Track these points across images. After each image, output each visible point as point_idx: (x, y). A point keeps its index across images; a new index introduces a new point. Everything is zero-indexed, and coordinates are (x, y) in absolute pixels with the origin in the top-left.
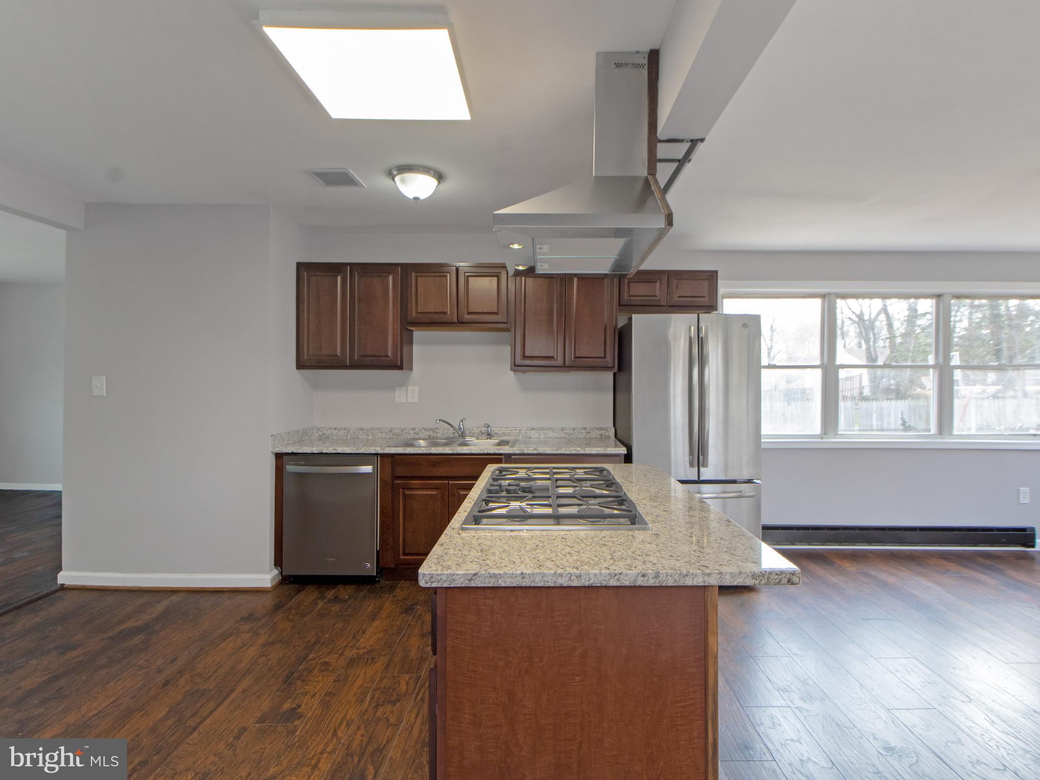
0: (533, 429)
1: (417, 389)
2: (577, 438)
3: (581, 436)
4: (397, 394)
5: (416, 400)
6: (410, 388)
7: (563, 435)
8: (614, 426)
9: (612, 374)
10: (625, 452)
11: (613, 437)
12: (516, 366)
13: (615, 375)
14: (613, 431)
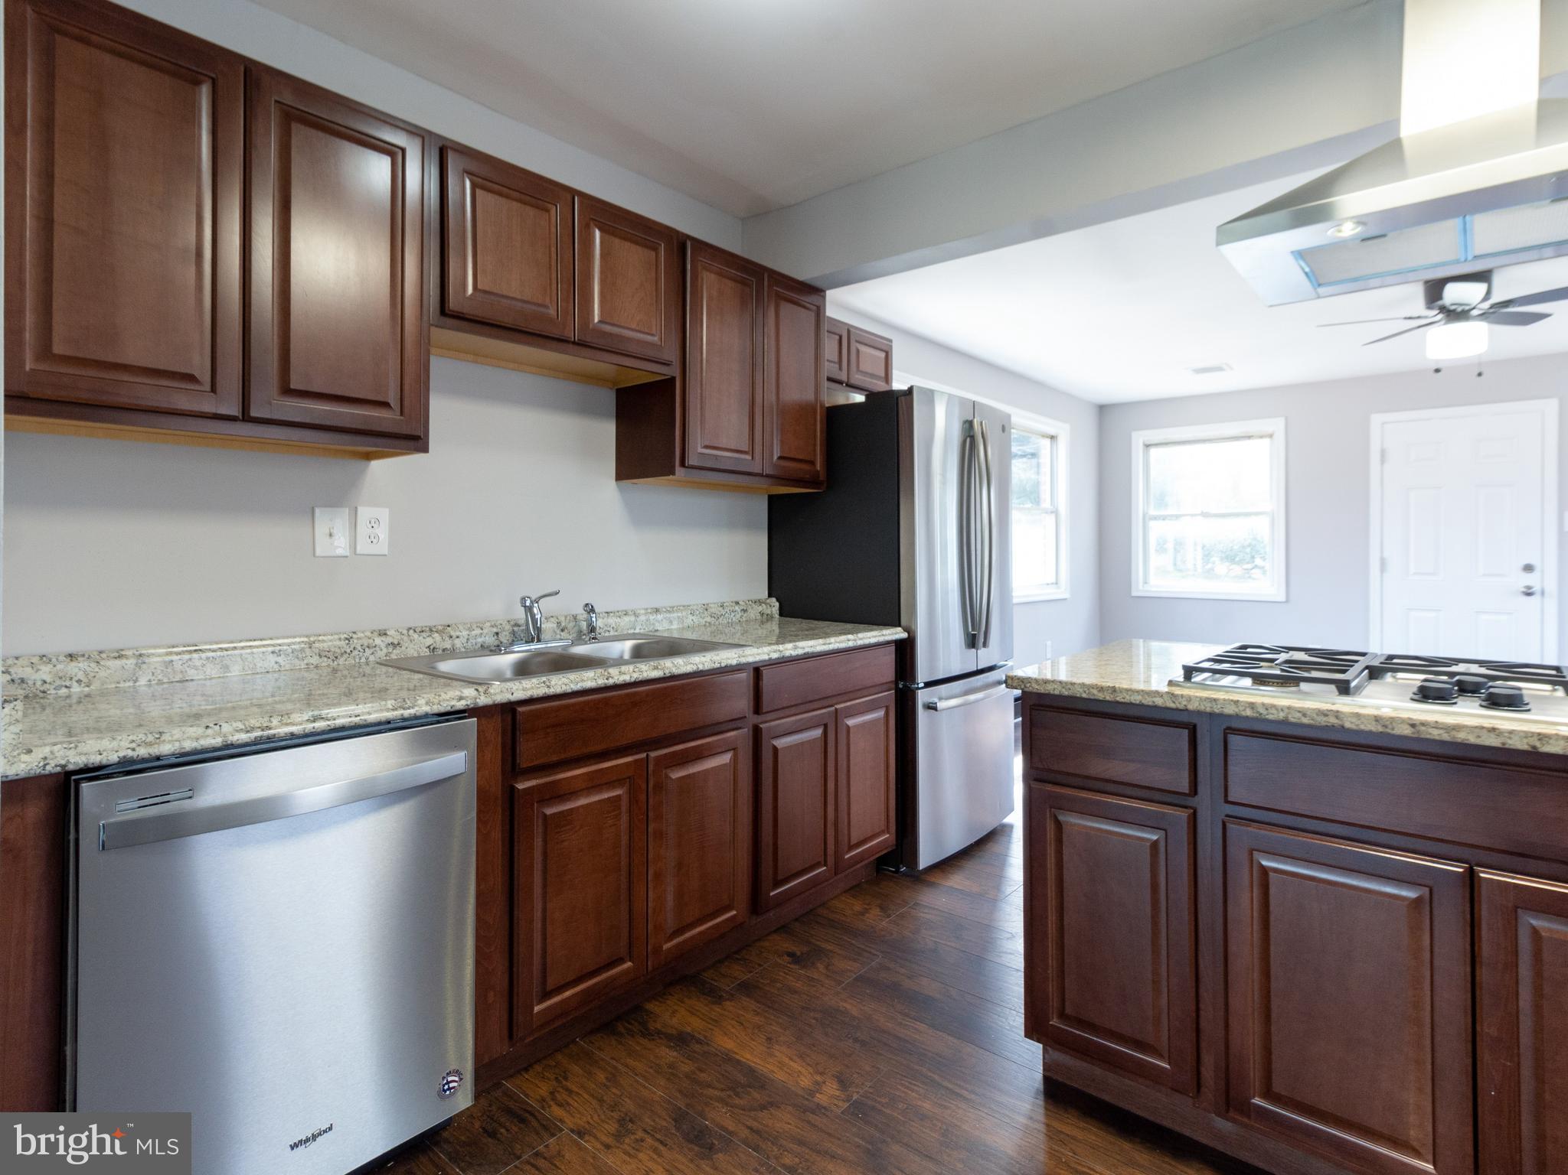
0: (657, 611)
1: (384, 514)
2: (728, 623)
3: (734, 620)
4: (321, 529)
5: (382, 548)
6: (365, 513)
7: (709, 619)
8: (770, 595)
9: (767, 496)
10: (905, 635)
11: (777, 616)
12: (687, 467)
13: (773, 500)
14: (777, 604)
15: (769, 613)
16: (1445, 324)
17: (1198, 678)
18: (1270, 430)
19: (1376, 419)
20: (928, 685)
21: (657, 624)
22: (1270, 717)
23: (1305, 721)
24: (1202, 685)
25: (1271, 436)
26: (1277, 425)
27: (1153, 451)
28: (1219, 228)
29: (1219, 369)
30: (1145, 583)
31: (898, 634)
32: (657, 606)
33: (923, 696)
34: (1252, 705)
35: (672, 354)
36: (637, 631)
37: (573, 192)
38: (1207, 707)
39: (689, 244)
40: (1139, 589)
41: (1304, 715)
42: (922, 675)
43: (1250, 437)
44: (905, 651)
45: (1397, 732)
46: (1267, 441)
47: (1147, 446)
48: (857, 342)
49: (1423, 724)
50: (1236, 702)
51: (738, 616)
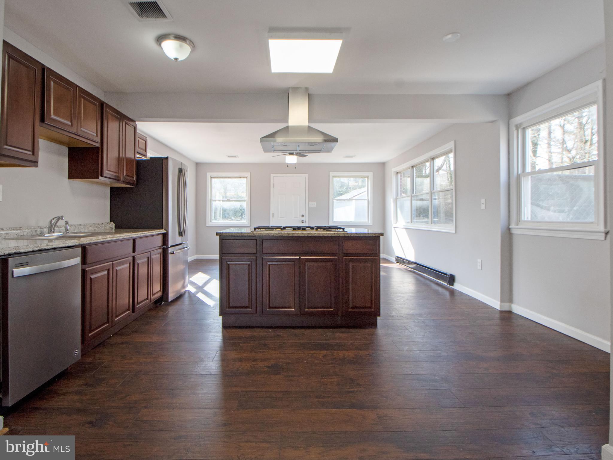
1: (1, 187)
3: (102, 229)
7: (95, 229)
8: (110, 222)
9: (110, 188)
10: (165, 232)
11: (114, 228)
12: (103, 177)
13: (112, 188)
14: (114, 224)
15: (112, 227)
16: (289, 155)
17: (257, 230)
18: (246, 176)
19: (272, 175)
20: (171, 246)
21: (81, 230)
22: (271, 235)
23: (276, 235)
24: (258, 231)
25: (246, 178)
26: (248, 175)
27: (213, 179)
28: (260, 138)
29: (235, 157)
30: (210, 222)
31: (163, 231)
32: (80, 224)
33: (170, 250)
34: (268, 233)
35: (98, 139)
36: (76, 232)
37: (77, 86)
38: (260, 235)
39: (104, 105)
40: (209, 224)
41: (276, 234)
42: (170, 244)
43: (241, 177)
44: (165, 237)
45: (290, 235)
46: (245, 179)
47: (211, 178)
48: (138, 137)
49: (294, 233)
50: (265, 233)
51: (104, 228)
